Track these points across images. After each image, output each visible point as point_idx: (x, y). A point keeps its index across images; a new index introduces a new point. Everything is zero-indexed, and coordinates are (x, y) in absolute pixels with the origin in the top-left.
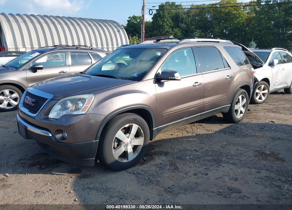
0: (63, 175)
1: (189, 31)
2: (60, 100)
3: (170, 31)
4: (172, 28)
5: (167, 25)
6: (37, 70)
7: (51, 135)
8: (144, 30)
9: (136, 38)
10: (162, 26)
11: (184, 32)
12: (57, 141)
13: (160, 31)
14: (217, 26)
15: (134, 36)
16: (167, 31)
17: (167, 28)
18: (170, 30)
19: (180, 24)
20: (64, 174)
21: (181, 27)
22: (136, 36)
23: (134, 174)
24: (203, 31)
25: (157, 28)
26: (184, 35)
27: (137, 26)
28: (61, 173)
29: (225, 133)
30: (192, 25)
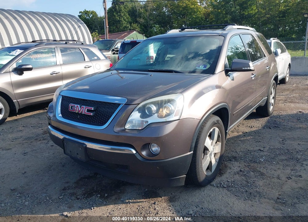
0: (142, 202)
1: (148, 26)
2: (139, 104)
3: (128, 27)
4: (130, 23)
5: (124, 20)
6: (24, 72)
7: (134, 152)
8: (107, 25)
9: (96, 34)
10: (119, 21)
11: (143, 27)
12: (144, 158)
13: (117, 26)
14: (176, 20)
15: (93, 33)
16: (126, 27)
17: (125, 24)
18: (128, 25)
19: (138, 19)
20: (141, 200)
21: (139, 22)
22: (95, 32)
23: (224, 187)
24: (162, 27)
25: (113, 23)
26: (143, 30)
27: (91, 22)
28: (136, 199)
29: (270, 128)
30: (151, 20)
